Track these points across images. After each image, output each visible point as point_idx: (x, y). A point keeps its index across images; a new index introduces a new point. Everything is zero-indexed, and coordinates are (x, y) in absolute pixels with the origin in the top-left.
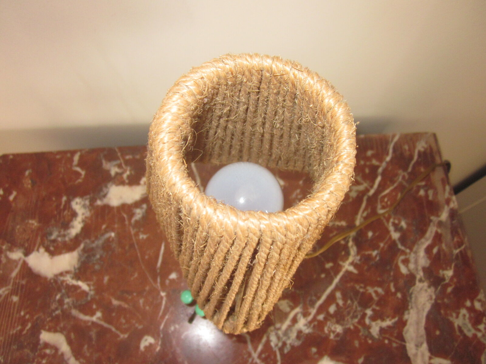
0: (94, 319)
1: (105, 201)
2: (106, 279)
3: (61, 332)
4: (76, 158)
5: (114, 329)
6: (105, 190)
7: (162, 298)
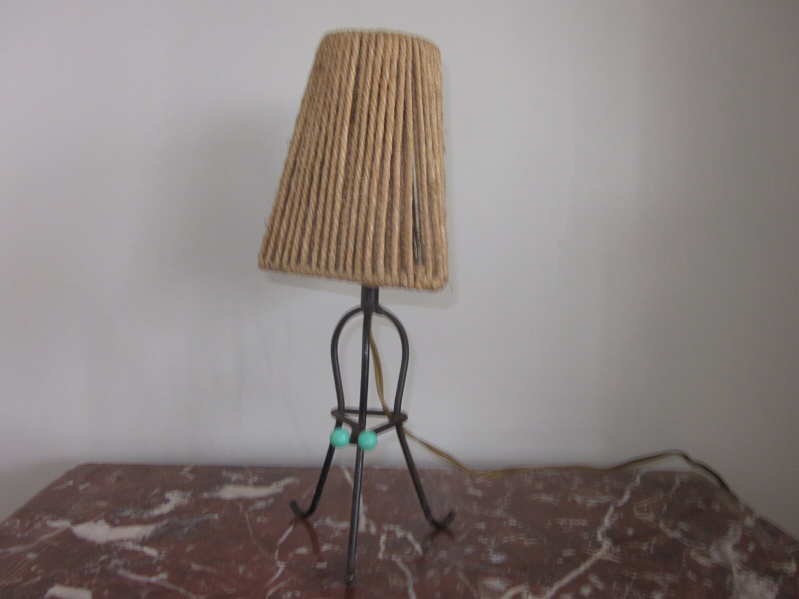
0: (154, 579)
1: (215, 495)
2: (190, 548)
3: (90, 587)
4: (187, 469)
5: (182, 591)
6: (217, 488)
7: (278, 569)
